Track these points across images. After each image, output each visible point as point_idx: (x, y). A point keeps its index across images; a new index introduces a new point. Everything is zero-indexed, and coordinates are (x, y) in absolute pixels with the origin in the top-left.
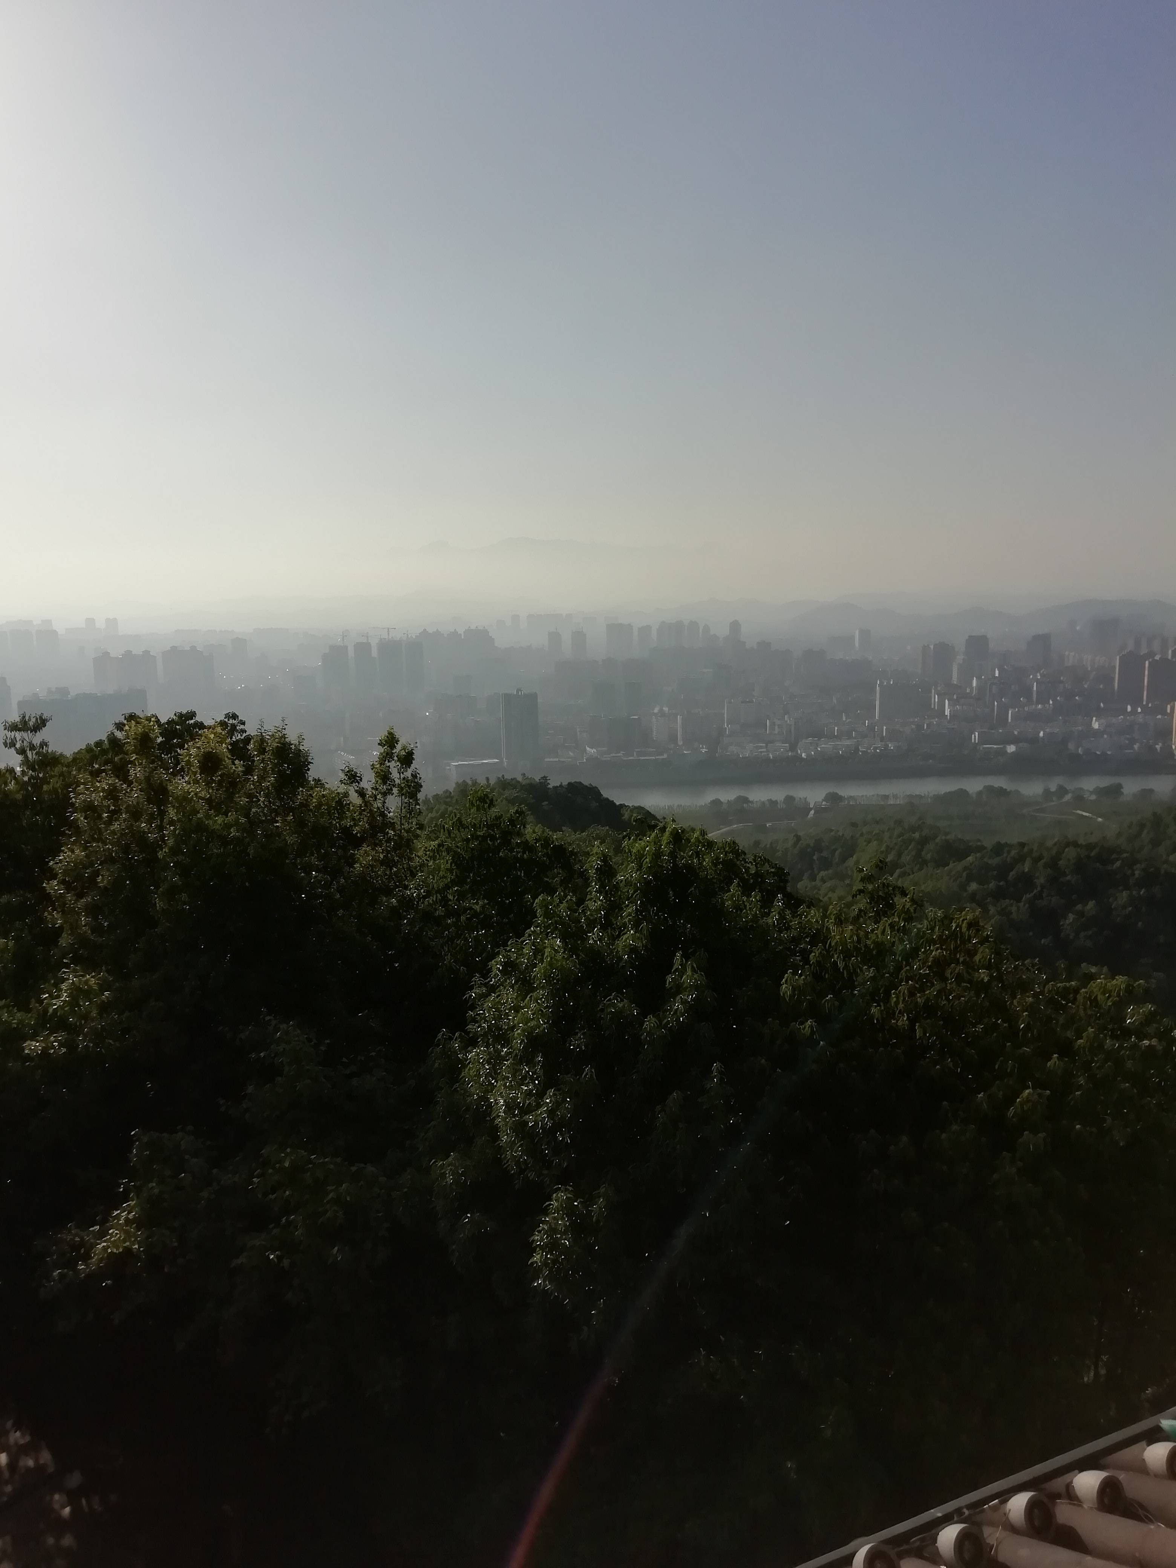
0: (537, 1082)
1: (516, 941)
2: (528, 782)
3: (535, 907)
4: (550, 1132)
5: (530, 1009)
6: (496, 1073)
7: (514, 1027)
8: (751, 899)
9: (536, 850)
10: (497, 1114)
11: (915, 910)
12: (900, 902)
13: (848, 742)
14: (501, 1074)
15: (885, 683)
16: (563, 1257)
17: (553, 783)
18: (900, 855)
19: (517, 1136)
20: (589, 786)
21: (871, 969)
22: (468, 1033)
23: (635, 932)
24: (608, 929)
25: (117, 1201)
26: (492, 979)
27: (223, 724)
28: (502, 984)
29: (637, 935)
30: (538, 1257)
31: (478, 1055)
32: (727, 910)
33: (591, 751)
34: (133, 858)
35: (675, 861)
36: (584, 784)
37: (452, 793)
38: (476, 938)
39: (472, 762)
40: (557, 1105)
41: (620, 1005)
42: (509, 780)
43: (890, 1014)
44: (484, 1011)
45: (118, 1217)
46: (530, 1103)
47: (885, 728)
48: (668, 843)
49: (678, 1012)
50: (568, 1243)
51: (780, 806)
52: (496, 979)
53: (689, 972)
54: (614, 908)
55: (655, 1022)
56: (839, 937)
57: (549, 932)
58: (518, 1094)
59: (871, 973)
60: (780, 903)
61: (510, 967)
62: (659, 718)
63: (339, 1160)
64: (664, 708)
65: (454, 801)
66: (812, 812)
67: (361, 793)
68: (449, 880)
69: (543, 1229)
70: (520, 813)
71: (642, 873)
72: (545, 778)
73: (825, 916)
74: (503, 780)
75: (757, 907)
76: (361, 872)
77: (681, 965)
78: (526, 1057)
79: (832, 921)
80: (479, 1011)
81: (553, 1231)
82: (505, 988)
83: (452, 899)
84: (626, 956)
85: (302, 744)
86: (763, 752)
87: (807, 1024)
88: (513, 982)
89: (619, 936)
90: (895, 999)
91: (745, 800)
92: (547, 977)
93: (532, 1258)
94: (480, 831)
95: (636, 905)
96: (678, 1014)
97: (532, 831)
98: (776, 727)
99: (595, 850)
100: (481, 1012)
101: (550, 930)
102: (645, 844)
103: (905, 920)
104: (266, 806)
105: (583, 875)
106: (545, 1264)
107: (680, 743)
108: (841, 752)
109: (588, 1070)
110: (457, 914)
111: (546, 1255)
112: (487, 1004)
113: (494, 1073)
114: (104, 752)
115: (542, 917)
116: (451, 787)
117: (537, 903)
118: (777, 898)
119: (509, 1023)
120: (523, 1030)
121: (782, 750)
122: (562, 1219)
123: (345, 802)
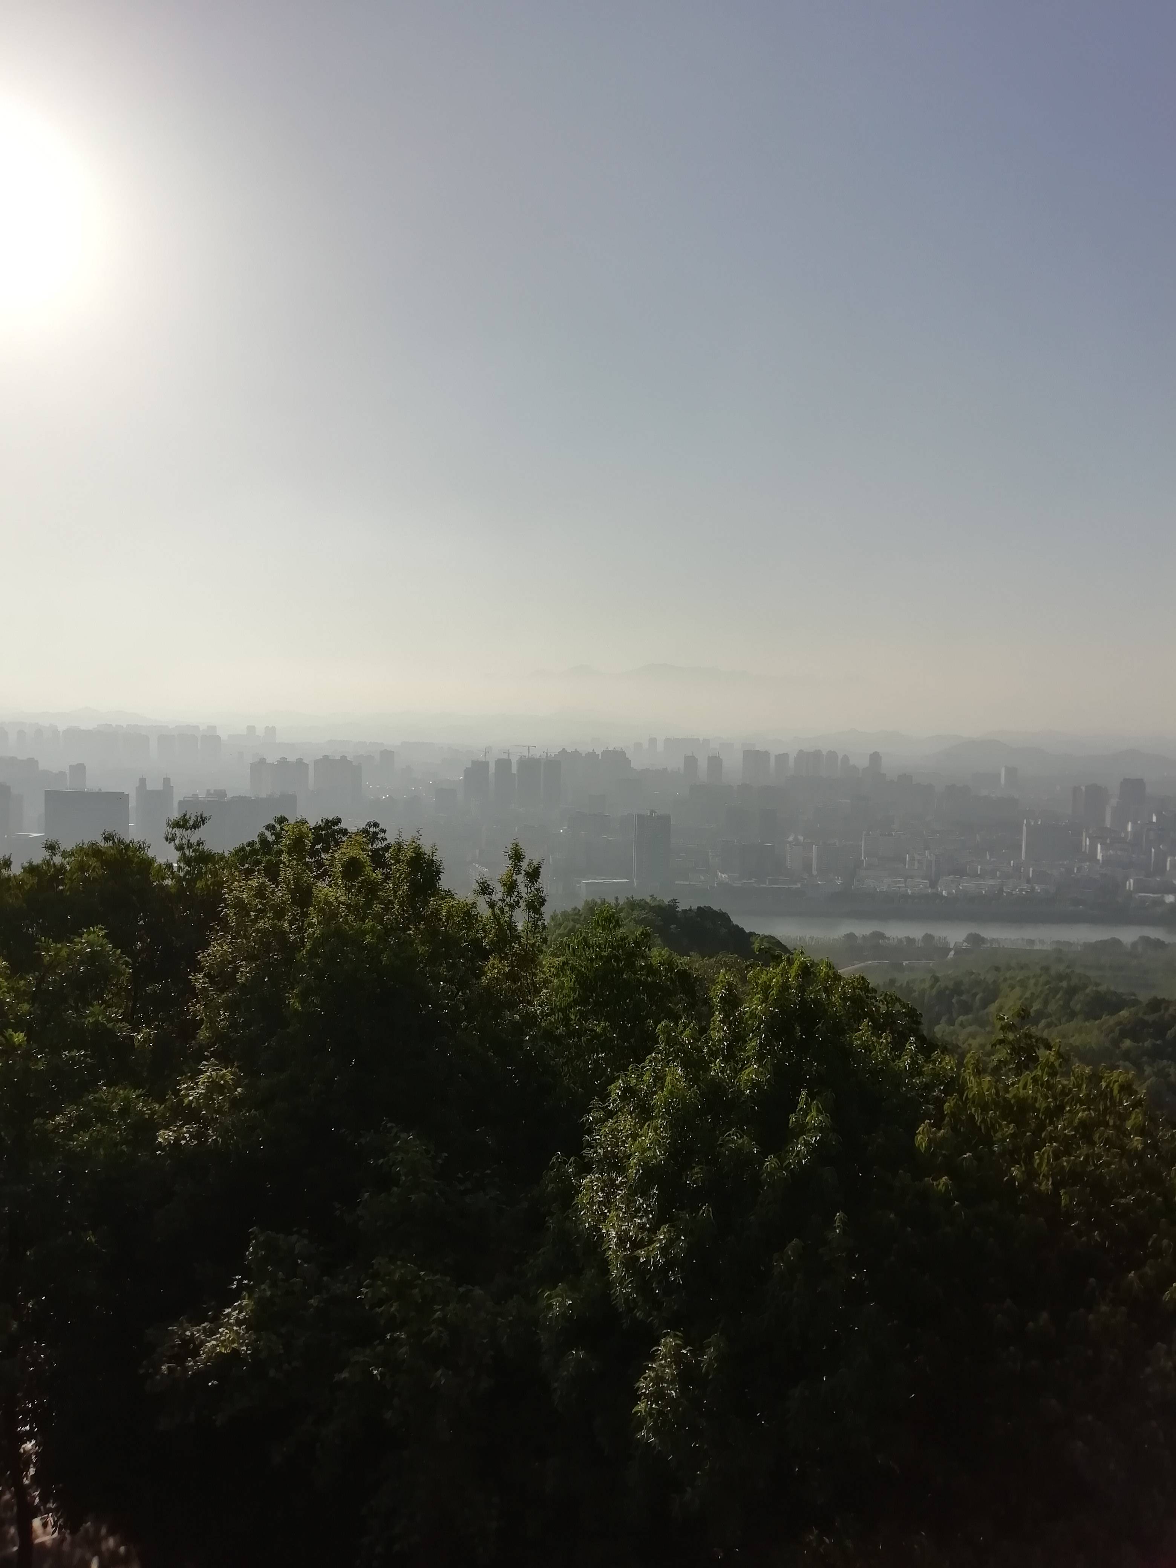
0: (651, 1216)
1: (637, 1067)
2: (657, 903)
3: (657, 1033)
4: (662, 1271)
5: (648, 1137)
6: (609, 1202)
7: (631, 1155)
8: (881, 1041)
9: (660, 974)
10: (608, 1247)
11: (1060, 1065)
12: (1043, 1054)
13: (991, 882)
14: (615, 1204)
15: (1033, 824)
16: (669, 1409)
17: (682, 906)
18: (1046, 1003)
19: (627, 1271)
20: (718, 911)
21: (1010, 1125)
22: (582, 1158)
23: (759, 1067)
24: (731, 1061)
25: (230, 1298)
26: (610, 1103)
27: (365, 831)
28: (620, 1110)
29: (761, 1069)
30: (643, 1405)
31: (592, 1182)
32: (856, 1050)
33: (723, 876)
34: (273, 956)
35: (803, 995)
36: (714, 909)
37: (581, 911)
38: (596, 1061)
39: (602, 881)
40: (672, 1242)
41: (740, 1141)
42: (638, 900)
43: (1032, 1175)
44: (601, 1136)
45: (229, 1315)
46: (642, 1237)
47: (1031, 869)
48: (797, 976)
49: (800, 1154)
50: (674, 1394)
51: (918, 945)
52: (615, 1105)
53: (814, 1113)
54: (737, 1039)
55: (776, 1162)
56: (977, 1089)
57: (670, 1060)
58: (630, 1227)
59: (1011, 1129)
60: (912, 1047)
61: (629, 1092)
62: (793, 846)
63: (448, 1279)
64: (799, 837)
65: (582, 919)
66: (952, 953)
67: (492, 905)
68: (572, 999)
69: (650, 1376)
70: (645, 934)
71: (768, 1006)
72: (674, 901)
73: (960, 1064)
74: (632, 900)
75: (888, 1050)
76: (486, 984)
77: (806, 1104)
78: (641, 1188)
79: (969, 1071)
80: (596, 1136)
81: (659, 1379)
82: (623, 1114)
83: (574, 1019)
84: (748, 1091)
85: (435, 854)
86: (902, 887)
87: (941, 1181)
88: (632, 1109)
89: (741, 1069)
90: (1038, 1161)
91: (881, 936)
92: (667, 1105)
93: (637, 1406)
94: (605, 952)
95: (760, 1039)
96: (801, 1157)
97: (657, 954)
98: (916, 863)
99: (721, 977)
100: (598, 1137)
101: (671, 1058)
102: (772, 975)
103: (1049, 1075)
104: (400, 913)
105: (707, 1002)
106: (650, 1413)
107: (815, 873)
108: (984, 892)
109: (705, 1208)
110: (579, 1034)
111: (651, 1405)
112: (603, 1130)
113: (607, 1203)
114: (254, 852)
115: (664, 1044)
116: (580, 905)
117: (659, 1029)
118: (909, 1042)
119: (625, 1151)
120: (639, 1160)
121: (921, 886)
122: (670, 1367)
123: (473, 913)
